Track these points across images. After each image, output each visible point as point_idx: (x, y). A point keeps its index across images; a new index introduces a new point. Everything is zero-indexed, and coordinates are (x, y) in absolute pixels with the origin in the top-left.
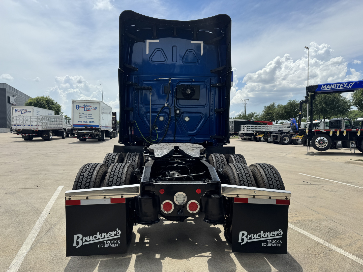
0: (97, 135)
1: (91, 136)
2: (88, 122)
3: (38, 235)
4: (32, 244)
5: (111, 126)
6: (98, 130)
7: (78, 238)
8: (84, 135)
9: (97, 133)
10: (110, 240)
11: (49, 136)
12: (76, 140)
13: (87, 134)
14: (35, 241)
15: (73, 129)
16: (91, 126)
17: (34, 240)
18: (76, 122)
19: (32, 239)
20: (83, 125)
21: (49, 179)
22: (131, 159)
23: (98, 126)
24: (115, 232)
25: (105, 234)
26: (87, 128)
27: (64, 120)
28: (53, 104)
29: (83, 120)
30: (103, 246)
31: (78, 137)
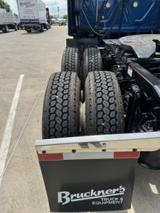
0: (38, 27)
1: (35, 28)
2: (30, 17)
3: (11, 144)
4: (7, 160)
5: (46, 19)
6: (38, 23)
7: (63, 195)
8: (30, 27)
9: (38, 25)
10: (109, 197)
11: (6, 29)
12: (25, 31)
13: (31, 27)
14: (9, 154)
15: (21, 23)
16: (33, 20)
17: (7, 151)
18: (22, 18)
19: (5, 150)
20: (27, 20)
21: (11, 67)
22: (93, 57)
23: (38, 20)
24: (118, 190)
25: (103, 191)
26: (31, 22)
27: (14, 17)
28: (4, 4)
29: (27, 15)
30: (99, 203)
31: (26, 29)
